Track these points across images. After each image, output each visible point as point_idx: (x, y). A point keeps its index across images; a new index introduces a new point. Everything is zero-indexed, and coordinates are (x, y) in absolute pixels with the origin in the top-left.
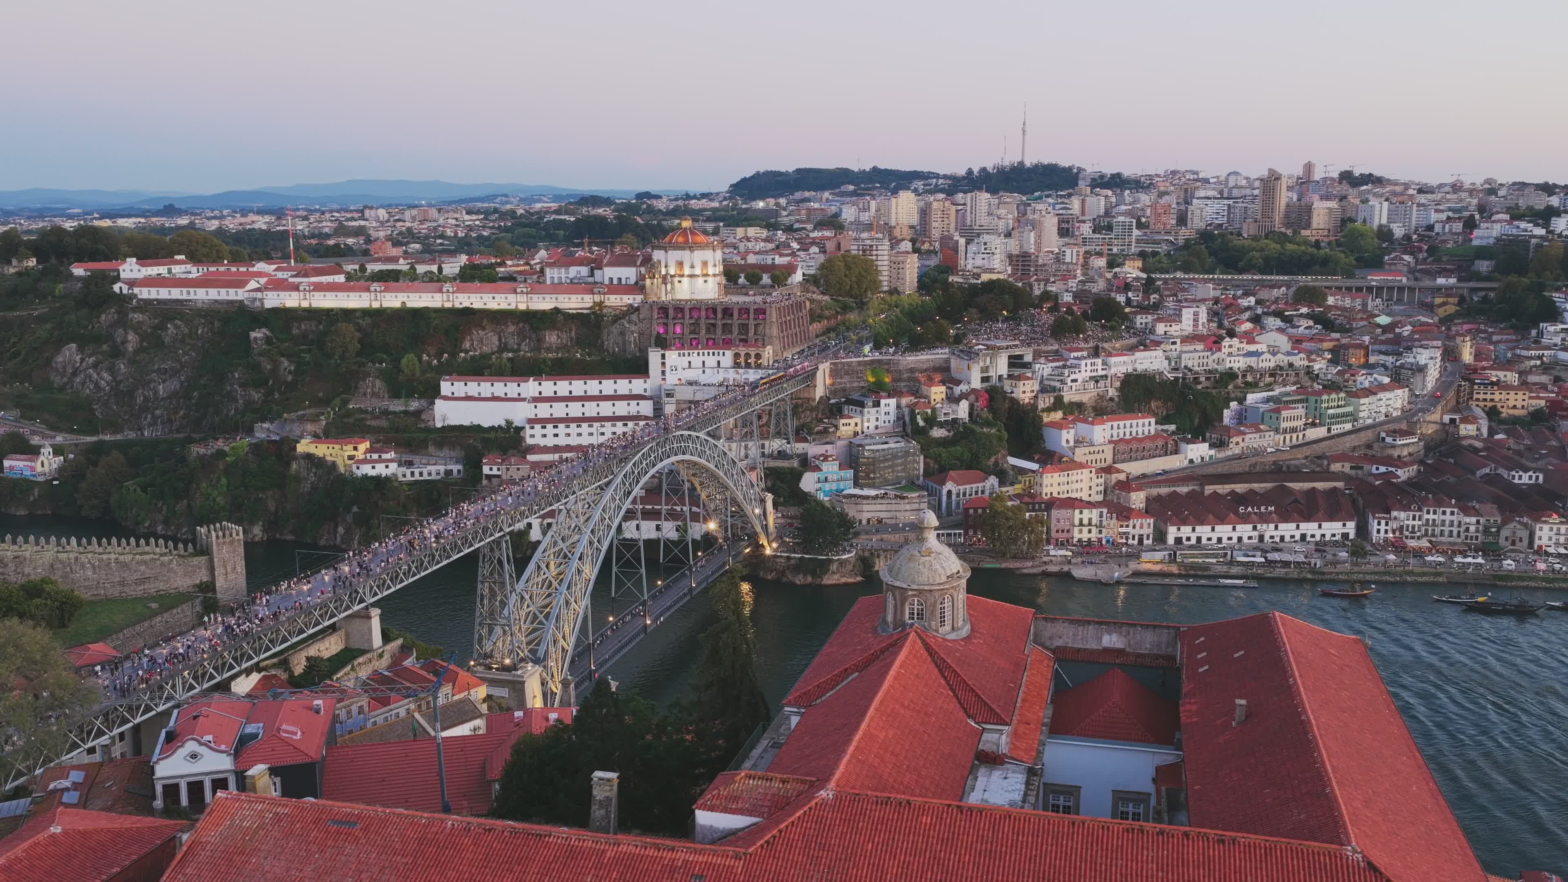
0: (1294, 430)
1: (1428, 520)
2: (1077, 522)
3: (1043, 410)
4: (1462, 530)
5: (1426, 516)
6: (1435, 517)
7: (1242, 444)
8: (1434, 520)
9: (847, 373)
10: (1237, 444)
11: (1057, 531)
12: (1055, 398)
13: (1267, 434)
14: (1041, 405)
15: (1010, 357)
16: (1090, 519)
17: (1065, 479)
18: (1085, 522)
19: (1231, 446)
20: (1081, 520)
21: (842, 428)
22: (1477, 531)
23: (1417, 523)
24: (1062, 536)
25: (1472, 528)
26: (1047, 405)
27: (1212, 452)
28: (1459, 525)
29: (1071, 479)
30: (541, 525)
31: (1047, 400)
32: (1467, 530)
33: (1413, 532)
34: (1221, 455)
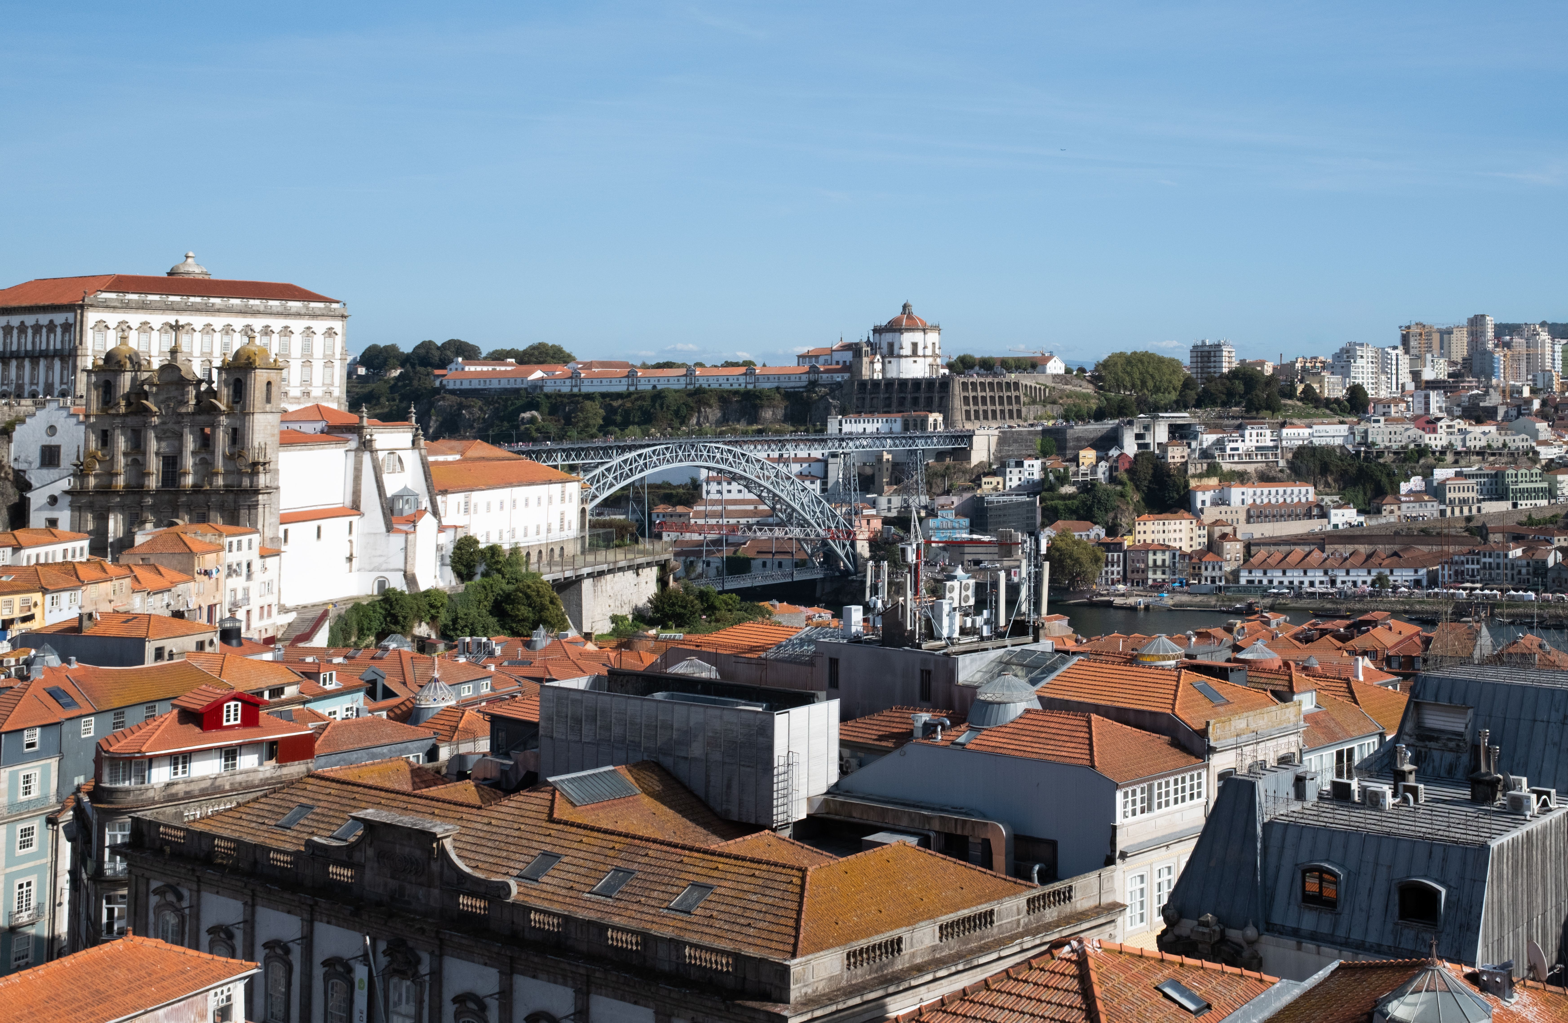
0: (1464, 502)
1: (1485, 563)
2: (1151, 563)
3: (1194, 476)
4: (1515, 572)
5: (1483, 560)
6: (1491, 560)
7: (1397, 513)
8: (1490, 564)
9: (1015, 441)
10: (1392, 512)
11: (1133, 572)
12: (1209, 464)
13: (1429, 504)
14: (1191, 470)
15: (1170, 426)
16: (1164, 561)
17: (1161, 528)
18: (1159, 563)
19: (1384, 513)
20: (1155, 561)
21: (984, 486)
22: (1528, 574)
23: (1476, 567)
24: (1136, 576)
25: (1524, 571)
26: (1199, 471)
27: (1361, 519)
28: (1513, 569)
29: (1166, 528)
30: (685, 562)
31: (1199, 466)
32: (1520, 572)
33: (1473, 576)
34: (1374, 522)
